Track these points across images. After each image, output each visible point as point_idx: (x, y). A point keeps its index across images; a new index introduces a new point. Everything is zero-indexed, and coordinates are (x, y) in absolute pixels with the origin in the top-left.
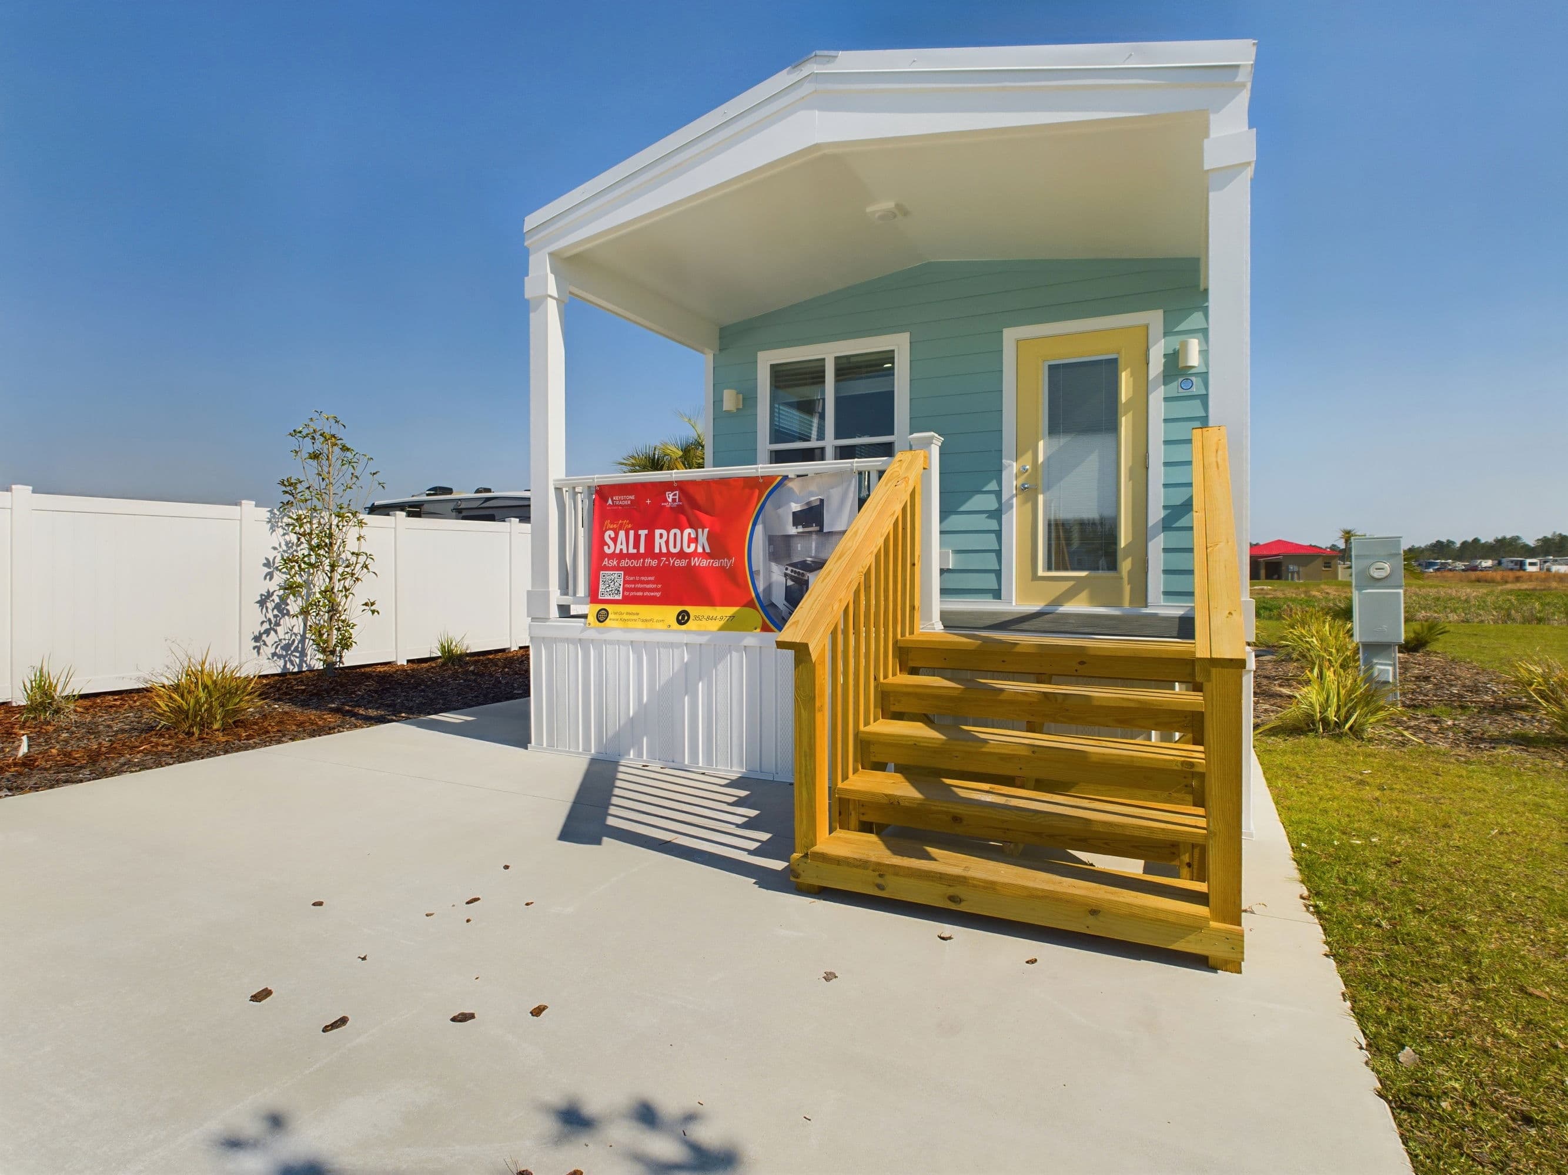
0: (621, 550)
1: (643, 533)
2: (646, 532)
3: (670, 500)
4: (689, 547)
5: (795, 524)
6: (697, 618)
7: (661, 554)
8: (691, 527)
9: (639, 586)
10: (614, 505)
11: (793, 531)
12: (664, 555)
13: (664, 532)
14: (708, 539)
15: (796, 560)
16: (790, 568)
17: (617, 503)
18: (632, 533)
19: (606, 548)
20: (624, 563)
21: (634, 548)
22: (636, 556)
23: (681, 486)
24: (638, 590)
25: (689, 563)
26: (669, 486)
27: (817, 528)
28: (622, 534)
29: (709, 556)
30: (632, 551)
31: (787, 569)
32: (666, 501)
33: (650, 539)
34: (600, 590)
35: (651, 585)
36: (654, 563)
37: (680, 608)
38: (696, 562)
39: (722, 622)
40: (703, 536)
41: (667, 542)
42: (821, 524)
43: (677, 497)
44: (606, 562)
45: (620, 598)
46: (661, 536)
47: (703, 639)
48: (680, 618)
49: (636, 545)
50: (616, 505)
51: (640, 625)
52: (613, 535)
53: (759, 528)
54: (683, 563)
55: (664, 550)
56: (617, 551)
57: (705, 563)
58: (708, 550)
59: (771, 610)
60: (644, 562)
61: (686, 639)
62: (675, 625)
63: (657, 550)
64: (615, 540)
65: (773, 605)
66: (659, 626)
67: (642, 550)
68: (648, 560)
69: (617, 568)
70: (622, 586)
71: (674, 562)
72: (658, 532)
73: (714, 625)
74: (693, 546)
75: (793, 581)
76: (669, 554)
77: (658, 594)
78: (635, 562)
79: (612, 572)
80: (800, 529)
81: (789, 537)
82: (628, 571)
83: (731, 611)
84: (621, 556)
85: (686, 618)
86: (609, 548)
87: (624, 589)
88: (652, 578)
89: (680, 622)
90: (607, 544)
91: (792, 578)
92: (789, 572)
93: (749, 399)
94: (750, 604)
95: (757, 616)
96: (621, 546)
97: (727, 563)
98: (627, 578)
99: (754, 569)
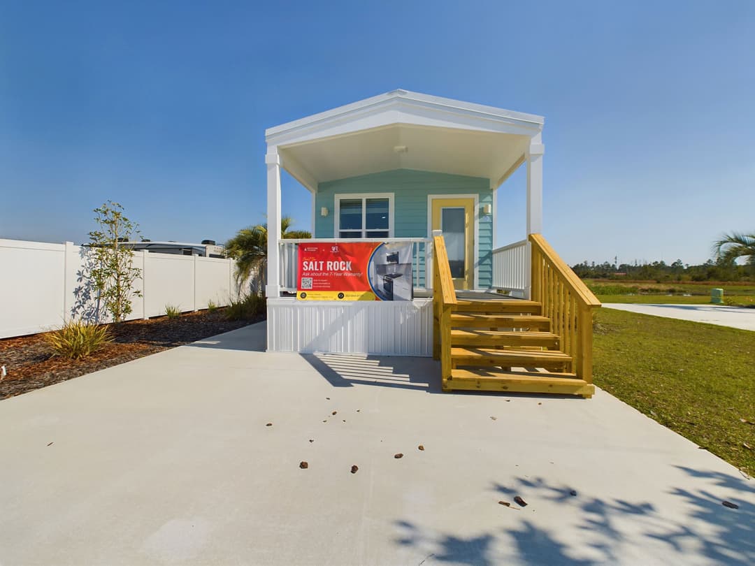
0: (311, 269)
1: (321, 263)
2: (323, 262)
3: (334, 250)
4: (342, 268)
5: (388, 261)
6: (347, 296)
7: (330, 271)
8: (343, 260)
9: (320, 283)
10: (307, 251)
11: (387, 263)
13: (331, 263)
14: (351, 265)
15: (388, 274)
16: (385, 277)
17: (309, 250)
18: (316, 262)
19: (304, 268)
20: (312, 274)
22: (319, 272)
23: (339, 245)
24: (319, 285)
25: (343, 274)
26: (333, 244)
27: (396, 262)
28: (311, 263)
29: (351, 272)
30: (316, 269)
32: (332, 250)
33: (325, 265)
34: (302, 285)
35: (326, 283)
36: (327, 274)
37: (339, 292)
38: (346, 274)
39: (359, 297)
40: (349, 264)
41: (333, 266)
42: (398, 261)
43: (337, 249)
44: (304, 274)
45: (312, 288)
47: (350, 304)
49: (319, 267)
51: (321, 299)
52: (307, 263)
53: (372, 263)
54: (340, 275)
55: (331, 269)
56: (309, 270)
57: (350, 274)
58: (350, 269)
60: (322, 274)
61: (342, 304)
62: (338, 299)
63: (328, 269)
64: (308, 265)
65: (379, 290)
66: (331, 299)
67: (321, 269)
68: (324, 274)
69: (310, 277)
71: (336, 274)
72: (328, 262)
73: (356, 299)
74: (344, 268)
76: (334, 271)
77: (329, 287)
78: (318, 274)
79: (307, 278)
80: (390, 263)
81: (386, 265)
82: (314, 278)
83: (362, 293)
84: (311, 272)
85: (342, 296)
87: (313, 285)
88: (326, 281)
89: (339, 297)
91: (387, 281)
93: (331, 212)
94: (370, 291)
95: (373, 295)
96: (311, 267)
97: (359, 274)
98: (314, 280)
99: (371, 276)
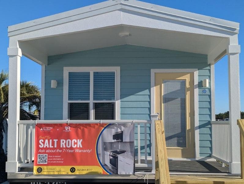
0: (46, 147)
1: (56, 141)
2: (57, 140)
3: (67, 130)
4: (74, 146)
5: (114, 139)
6: (78, 170)
9: (54, 159)
10: (43, 131)
11: (112, 141)
12: (64, 148)
15: (114, 150)
16: (111, 153)
17: (45, 130)
18: (51, 140)
19: (40, 146)
20: (47, 151)
21: (52, 146)
22: (54, 149)
23: (71, 125)
24: (54, 161)
25: (75, 151)
26: (66, 125)
27: (121, 140)
28: (47, 141)
29: (82, 149)
30: (51, 146)
31: (110, 153)
32: (65, 130)
33: (59, 143)
34: (38, 161)
36: (61, 151)
38: (77, 151)
39: (88, 171)
41: (66, 144)
42: (122, 139)
43: (69, 129)
44: (40, 151)
45: (47, 163)
46: (63, 142)
48: (72, 170)
49: (53, 144)
50: (44, 131)
51: (55, 173)
52: (43, 141)
54: (72, 151)
55: (64, 147)
56: (45, 147)
57: (80, 151)
58: (81, 147)
59: (105, 167)
60: (56, 151)
62: (70, 173)
63: (61, 147)
64: (44, 143)
65: (106, 165)
66: (64, 173)
67: (56, 146)
68: (58, 150)
69: (45, 153)
70: (47, 160)
71: (68, 151)
72: (62, 140)
73: (86, 172)
75: (112, 157)
76: (66, 148)
77: (62, 162)
78: (52, 151)
79: (42, 154)
80: (115, 141)
81: (112, 143)
82: (49, 154)
84: (46, 148)
85: (74, 170)
86: (41, 146)
87: (48, 161)
88: (60, 156)
89: (71, 171)
90: (40, 144)
91: (112, 156)
92: (111, 154)
95: (101, 169)
96: (46, 144)
97: (89, 151)
98: (49, 156)
